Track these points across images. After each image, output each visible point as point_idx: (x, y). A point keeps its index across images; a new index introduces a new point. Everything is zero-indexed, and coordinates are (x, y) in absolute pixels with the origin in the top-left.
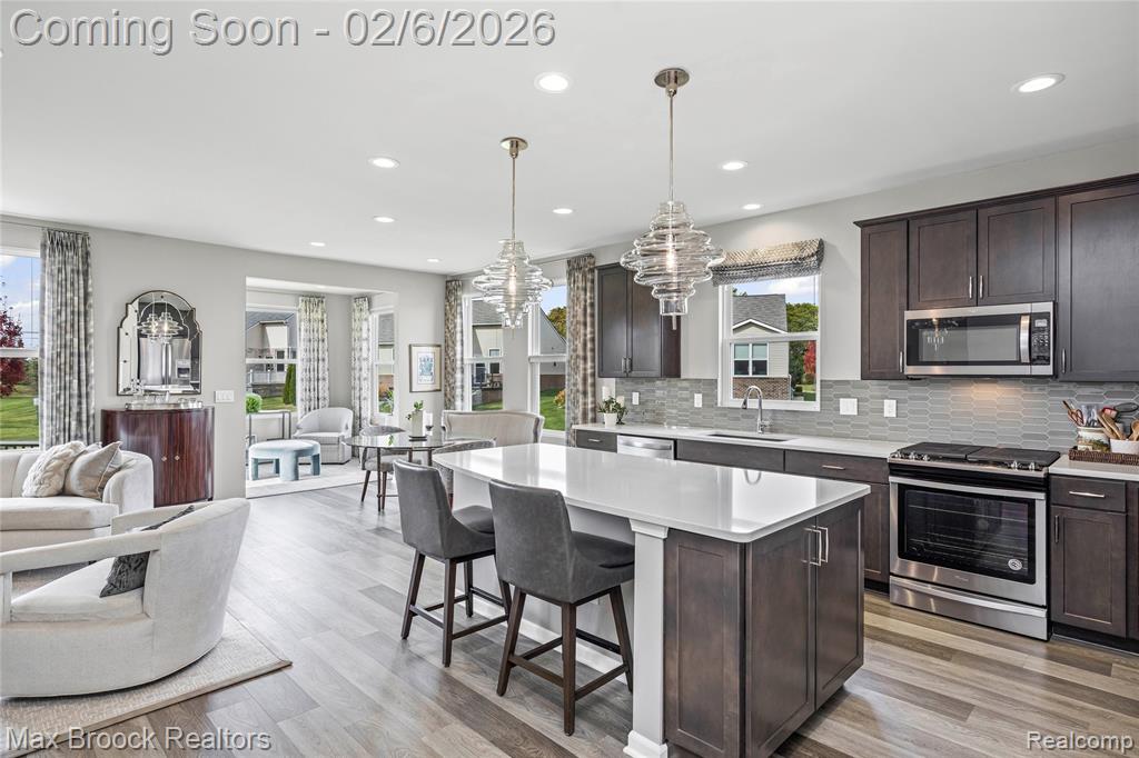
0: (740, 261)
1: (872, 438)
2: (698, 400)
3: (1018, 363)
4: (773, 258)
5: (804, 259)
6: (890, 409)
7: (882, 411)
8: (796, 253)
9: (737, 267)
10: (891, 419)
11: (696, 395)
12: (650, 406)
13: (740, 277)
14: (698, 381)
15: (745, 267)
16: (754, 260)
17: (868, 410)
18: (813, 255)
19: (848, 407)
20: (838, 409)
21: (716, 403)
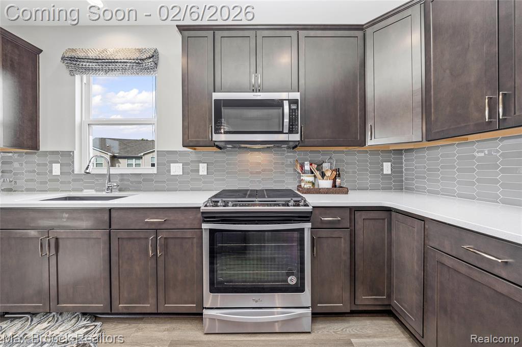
0: (92, 55)
1: (192, 190)
2: (56, 169)
3: (282, 132)
4: (119, 56)
5: (143, 60)
6: (203, 169)
7: (198, 171)
8: (137, 55)
10: (204, 176)
11: (54, 165)
15: (96, 60)
16: (103, 56)
17: (190, 170)
18: (150, 58)
19: (176, 169)
20: (169, 171)
21: (73, 171)
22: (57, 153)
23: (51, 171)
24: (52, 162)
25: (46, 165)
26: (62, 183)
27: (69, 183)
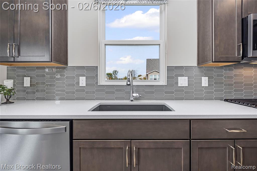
2: (83, 81)
6: (205, 82)
11: (81, 78)
12: (41, 87)
19: (183, 81)
20: (177, 83)
21: (97, 83)
22: (83, 68)
23: (78, 83)
24: (79, 76)
25: (74, 78)
26: (87, 93)
27: (94, 92)
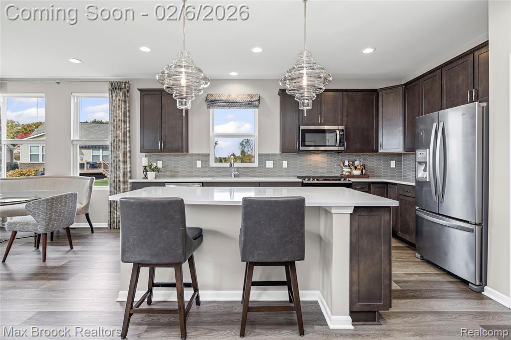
0: (224, 98)
2: (199, 164)
3: (335, 146)
4: (239, 99)
5: (253, 102)
6: (285, 164)
7: (282, 165)
8: (249, 99)
9: (221, 101)
10: (285, 169)
11: (198, 162)
12: (169, 168)
13: (222, 106)
14: (199, 154)
15: (225, 101)
16: (230, 99)
17: (277, 165)
18: (257, 100)
19: (269, 164)
20: (265, 165)
21: (209, 165)
23: (196, 165)
24: (196, 160)
25: (193, 161)
26: (202, 172)
27: (207, 172)
